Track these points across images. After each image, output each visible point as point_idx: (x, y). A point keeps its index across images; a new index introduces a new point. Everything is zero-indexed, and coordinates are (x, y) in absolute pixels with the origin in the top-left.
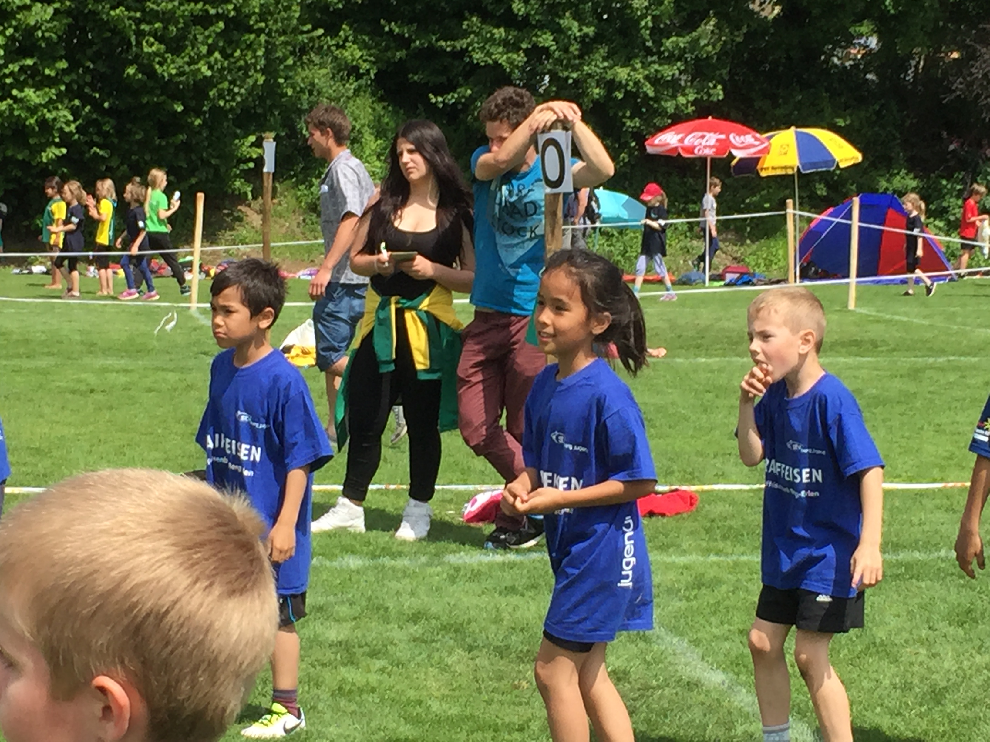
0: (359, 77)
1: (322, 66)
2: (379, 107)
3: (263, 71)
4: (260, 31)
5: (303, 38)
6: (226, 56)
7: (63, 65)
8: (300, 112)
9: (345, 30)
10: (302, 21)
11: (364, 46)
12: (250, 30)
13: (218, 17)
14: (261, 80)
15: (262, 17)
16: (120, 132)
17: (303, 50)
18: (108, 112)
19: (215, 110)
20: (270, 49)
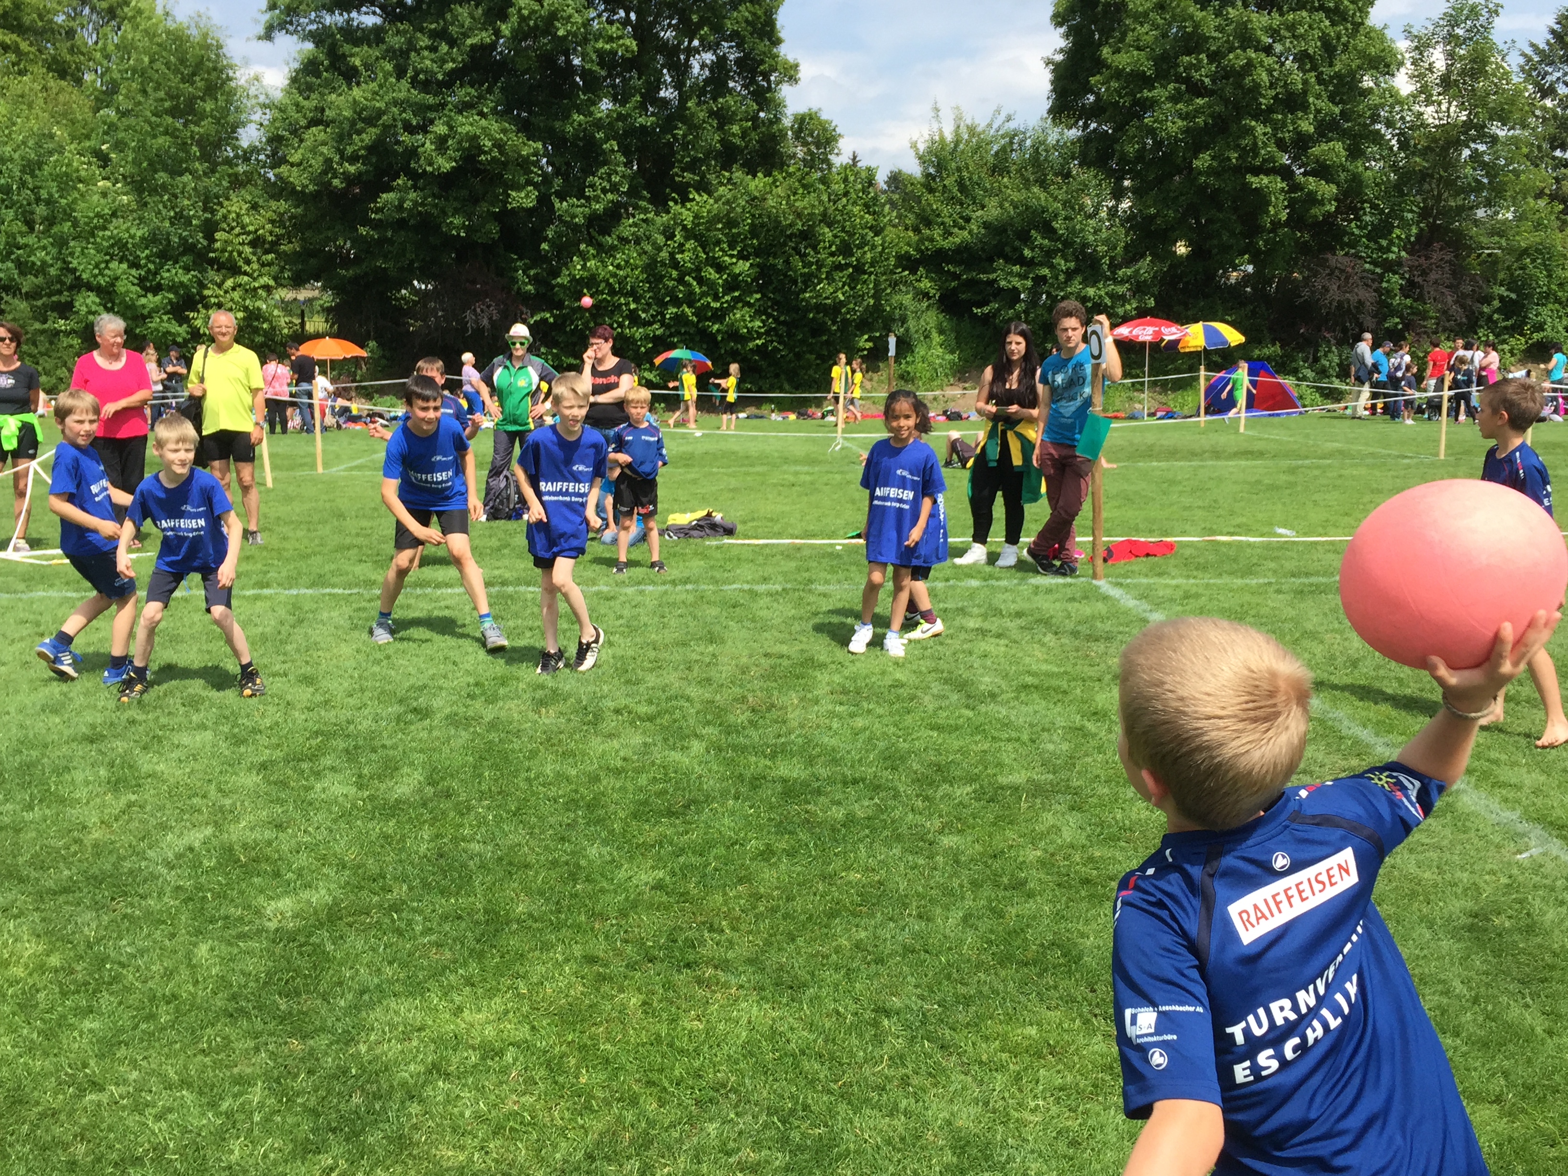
0: (929, 298)
1: (907, 293)
2: (941, 316)
3: (873, 297)
4: (871, 273)
5: (897, 277)
6: (852, 289)
7: (758, 296)
8: (894, 320)
9: (921, 271)
10: (895, 266)
11: (932, 280)
12: (865, 272)
13: (848, 265)
14: (872, 302)
15: (872, 265)
16: (789, 335)
17: (896, 284)
18: (784, 323)
19: (845, 321)
20: (877, 284)
